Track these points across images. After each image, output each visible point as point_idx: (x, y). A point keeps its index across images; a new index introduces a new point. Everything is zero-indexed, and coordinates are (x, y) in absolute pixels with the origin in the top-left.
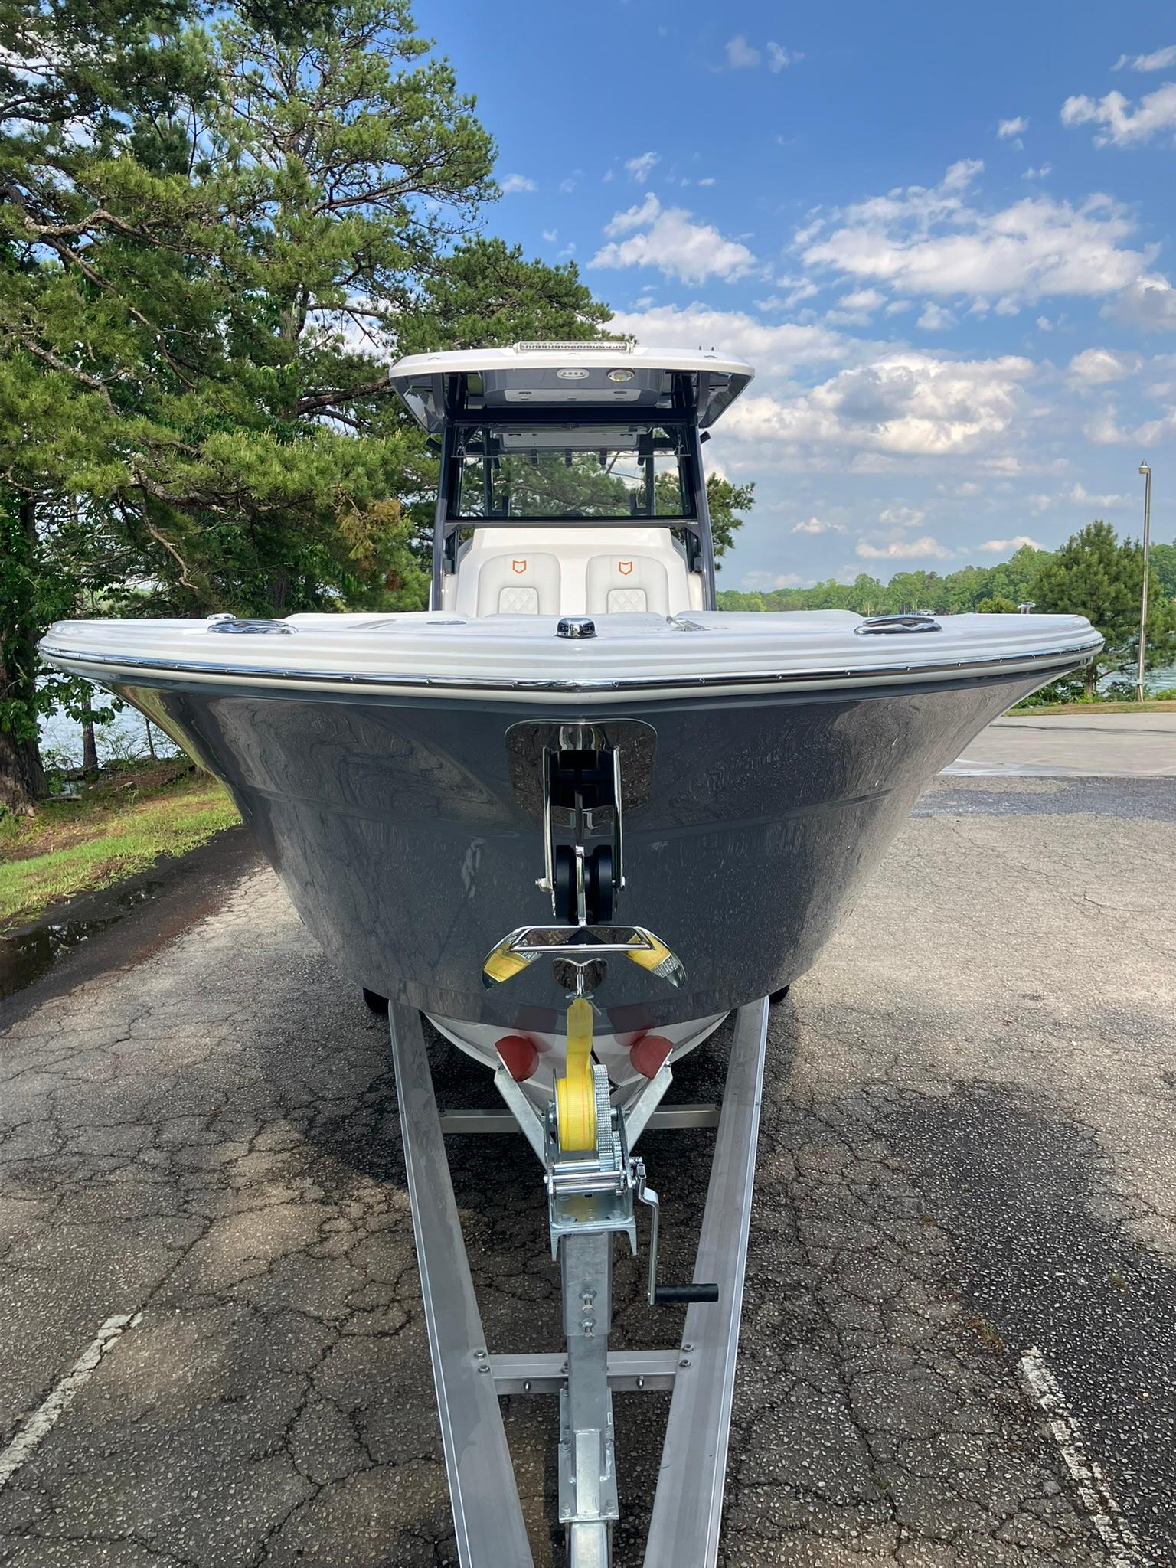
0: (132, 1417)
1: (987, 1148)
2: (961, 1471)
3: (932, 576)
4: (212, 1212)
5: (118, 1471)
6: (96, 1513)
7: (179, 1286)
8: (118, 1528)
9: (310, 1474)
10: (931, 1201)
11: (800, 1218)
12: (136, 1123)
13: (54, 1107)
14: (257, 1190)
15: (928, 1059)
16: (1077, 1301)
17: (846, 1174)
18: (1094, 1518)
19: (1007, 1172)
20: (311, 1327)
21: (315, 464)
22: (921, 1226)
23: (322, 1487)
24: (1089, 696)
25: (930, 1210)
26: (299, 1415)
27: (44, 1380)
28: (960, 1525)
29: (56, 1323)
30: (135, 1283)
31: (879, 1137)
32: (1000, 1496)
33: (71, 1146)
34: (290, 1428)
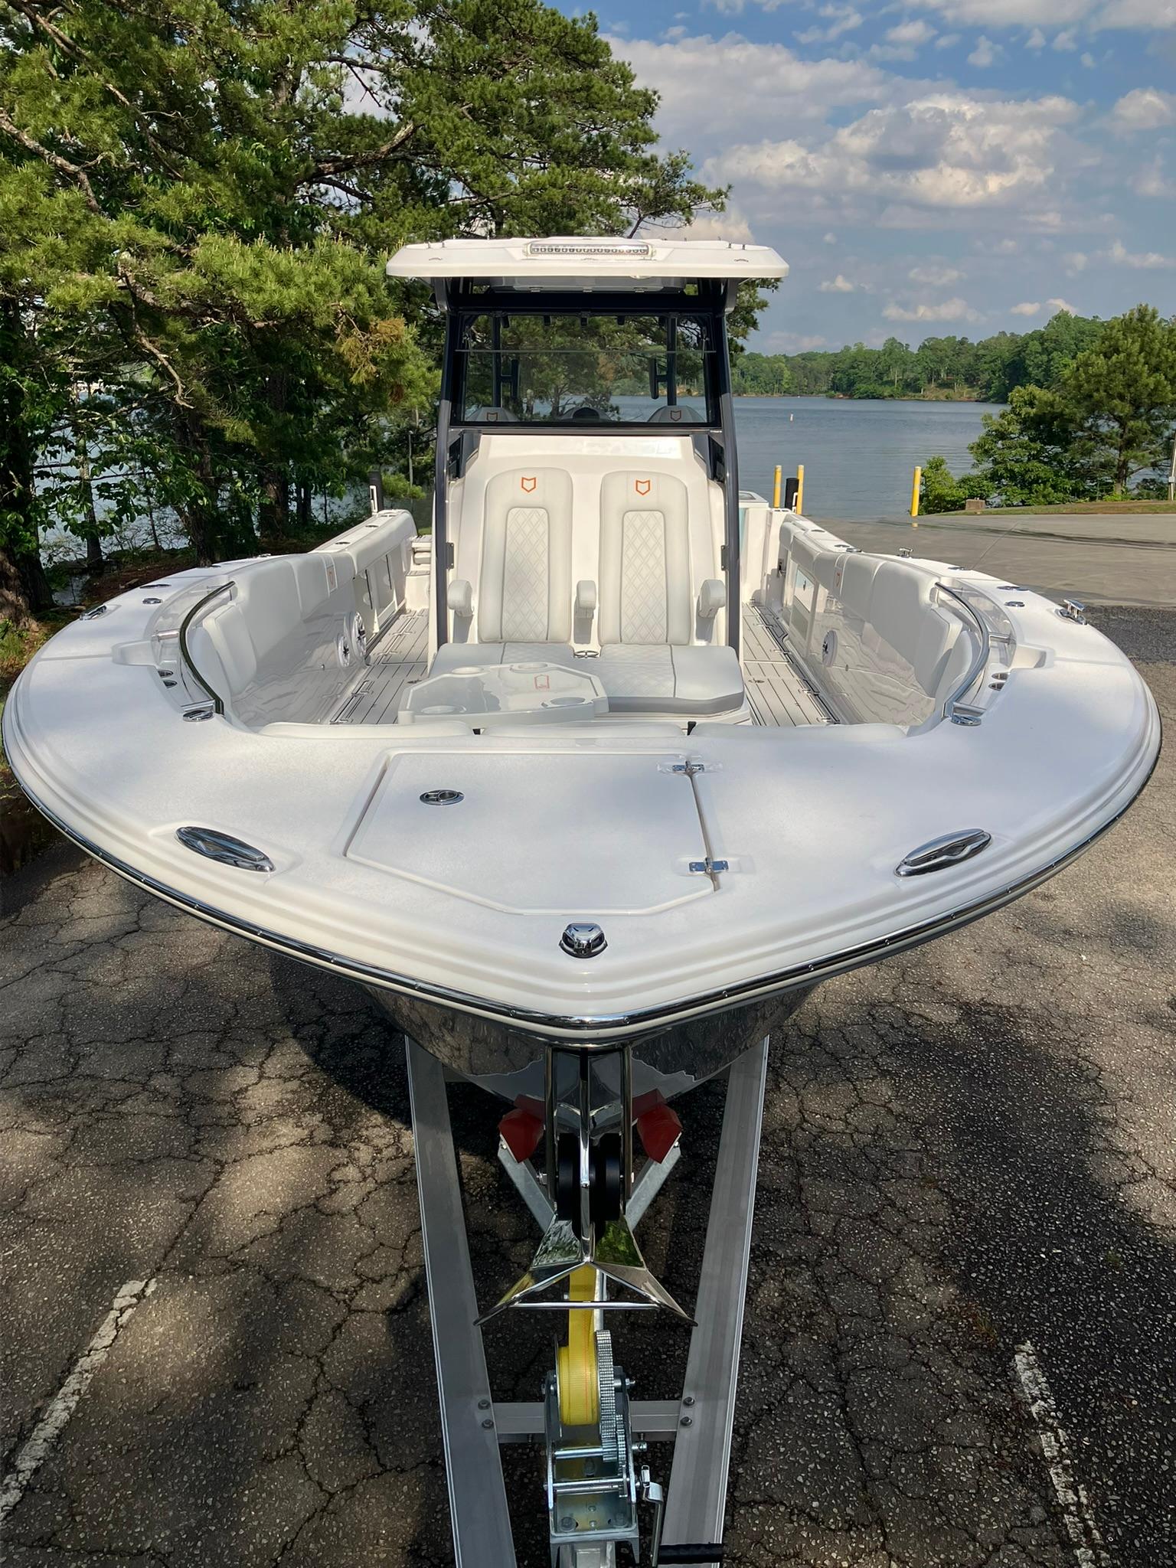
0: (148, 1406)
1: (991, 1090)
2: (952, 1492)
3: (963, 342)
4: (223, 1155)
5: (135, 1473)
6: (115, 1521)
7: (192, 1247)
8: (136, 1540)
9: (321, 1480)
10: (933, 1157)
11: (803, 1174)
12: (146, 1039)
13: (65, 1016)
14: (266, 1127)
15: (936, 975)
16: (1072, 1285)
17: (850, 1120)
18: (1078, 1552)
19: (1010, 1121)
20: (321, 1300)
21: (314, 279)
22: (922, 1187)
23: (332, 1495)
24: (1119, 493)
25: (932, 1167)
26: (310, 1409)
27: (62, 1359)
28: (947, 1556)
29: (72, 1288)
30: (149, 1242)
31: (884, 1073)
32: (988, 1523)
33: (82, 1069)
34: (302, 1424)
